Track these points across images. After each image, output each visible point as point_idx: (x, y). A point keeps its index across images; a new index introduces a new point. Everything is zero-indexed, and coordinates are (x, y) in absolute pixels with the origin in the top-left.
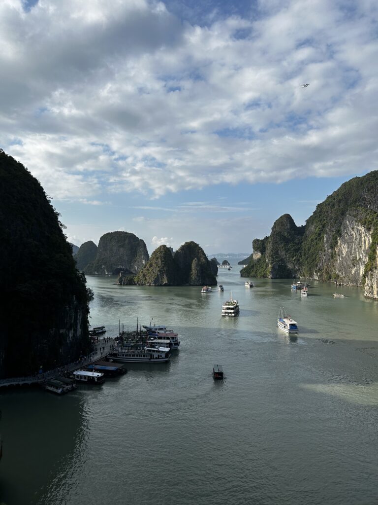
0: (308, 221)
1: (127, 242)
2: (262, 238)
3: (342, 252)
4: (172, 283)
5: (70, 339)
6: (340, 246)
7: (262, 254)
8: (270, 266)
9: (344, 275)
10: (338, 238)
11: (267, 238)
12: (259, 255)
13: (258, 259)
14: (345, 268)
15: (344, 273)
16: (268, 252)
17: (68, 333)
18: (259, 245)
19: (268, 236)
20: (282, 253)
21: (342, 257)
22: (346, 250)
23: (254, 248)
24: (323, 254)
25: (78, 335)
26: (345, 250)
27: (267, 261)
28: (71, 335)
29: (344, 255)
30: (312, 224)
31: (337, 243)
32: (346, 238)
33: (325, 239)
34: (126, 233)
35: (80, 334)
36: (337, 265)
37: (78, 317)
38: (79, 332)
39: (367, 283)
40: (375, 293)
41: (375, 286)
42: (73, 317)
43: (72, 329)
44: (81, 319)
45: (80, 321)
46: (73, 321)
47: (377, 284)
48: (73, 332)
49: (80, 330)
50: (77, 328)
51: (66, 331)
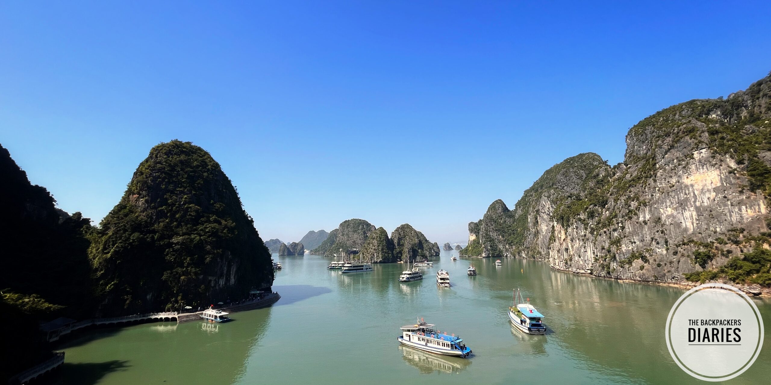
0: (516, 206)
1: (361, 227)
2: (476, 221)
3: (542, 231)
4: (386, 261)
7: (476, 236)
8: (483, 246)
9: (545, 252)
10: (538, 218)
11: (480, 220)
12: (473, 237)
13: (473, 240)
15: (545, 250)
16: (481, 233)
17: (217, 280)
18: (474, 228)
19: (482, 218)
20: (494, 235)
21: (542, 235)
22: (546, 228)
23: (469, 230)
24: (529, 233)
25: (231, 284)
27: (481, 241)
28: (222, 282)
29: (544, 233)
30: (520, 207)
31: (537, 222)
32: (544, 217)
33: (529, 219)
34: (360, 220)
36: (539, 243)
37: (232, 269)
38: (232, 281)
39: (551, 255)
40: (557, 264)
41: (556, 257)
42: (225, 268)
43: (223, 278)
44: (235, 271)
45: (234, 272)
46: (225, 272)
47: (558, 255)
48: (224, 280)
49: (234, 280)
50: (230, 278)
51: (215, 279)
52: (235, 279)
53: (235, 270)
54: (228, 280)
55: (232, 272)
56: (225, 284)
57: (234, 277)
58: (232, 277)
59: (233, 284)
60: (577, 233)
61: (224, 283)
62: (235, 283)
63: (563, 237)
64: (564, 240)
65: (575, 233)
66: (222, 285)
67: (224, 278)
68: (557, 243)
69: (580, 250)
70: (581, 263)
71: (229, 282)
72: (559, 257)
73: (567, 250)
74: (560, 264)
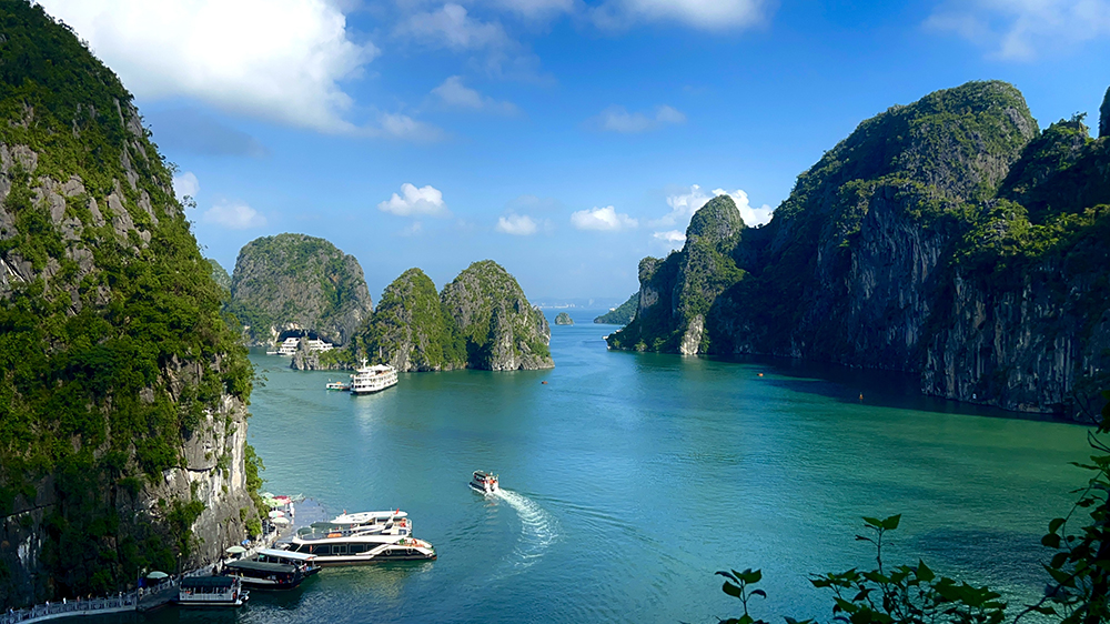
0: (775, 214)
3: (861, 289)
5: (217, 499)
6: (858, 275)
7: (661, 295)
8: (683, 325)
11: (675, 255)
12: (654, 297)
13: (652, 307)
14: (870, 330)
15: (866, 341)
16: (675, 289)
17: (209, 483)
18: (655, 275)
19: (678, 249)
20: (711, 295)
21: (862, 302)
23: (641, 279)
25: (234, 489)
26: (869, 282)
27: (675, 311)
32: (873, 254)
34: (307, 238)
35: (239, 485)
36: (850, 321)
39: (930, 362)
40: (951, 387)
41: (950, 370)
47: (956, 366)
60: (1030, 311)
63: (978, 320)
64: (981, 327)
65: (1024, 312)
68: (958, 335)
69: (1036, 357)
70: (1031, 387)
72: (957, 370)
73: (988, 350)
74: (963, 387)
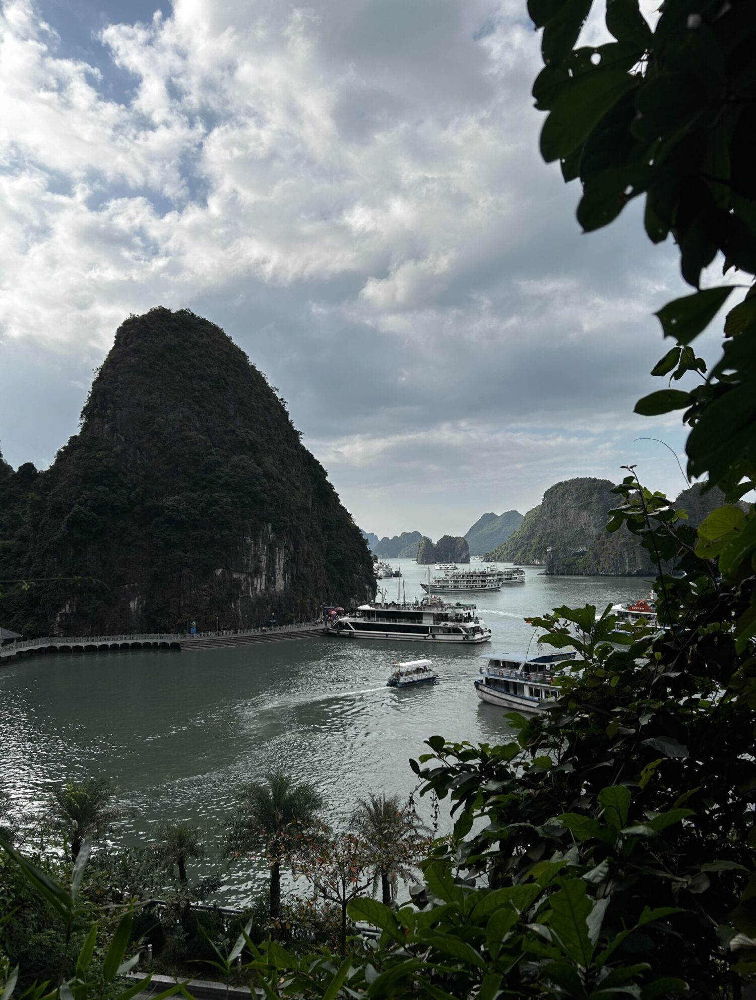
5: (258, 592)
25: (277, 590)
28: (260, 584)
35: (282, 588)
37: (277, 560)
38: (280, 585)
42: (264, 558)
43: (261, 577)
44: (284, 565)
45: (282, 567)
46: (263, 565)
48: (264, 581)
49: (283, 582)
50: (275, 578)
51: (246, 577)
52: (284, 580)
53: (282, 563)
54: (271, 581)
55: (277, 567)
56: (267, 589)
57: (284, 576)
58: (279, 576)
59: (281, 591)
61: (263, 587)
62: (285, 589)
66: (261, 590)
67: (264, 577)
71: (275, 587)
